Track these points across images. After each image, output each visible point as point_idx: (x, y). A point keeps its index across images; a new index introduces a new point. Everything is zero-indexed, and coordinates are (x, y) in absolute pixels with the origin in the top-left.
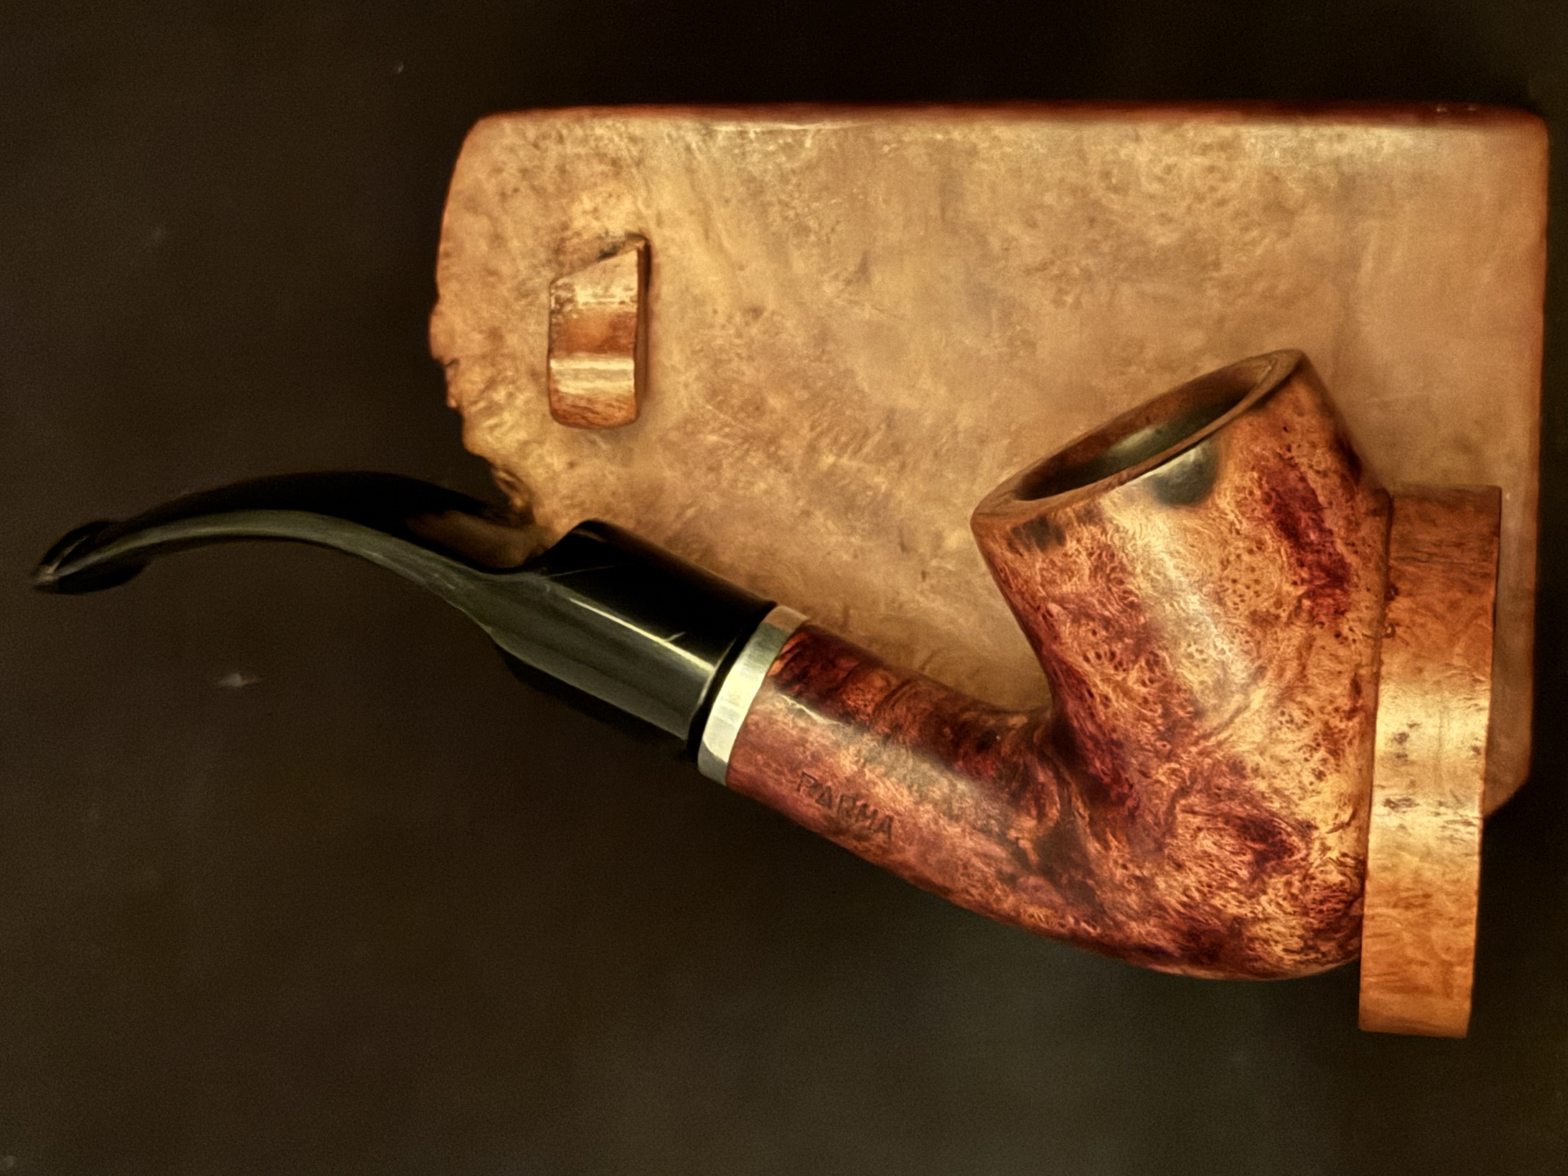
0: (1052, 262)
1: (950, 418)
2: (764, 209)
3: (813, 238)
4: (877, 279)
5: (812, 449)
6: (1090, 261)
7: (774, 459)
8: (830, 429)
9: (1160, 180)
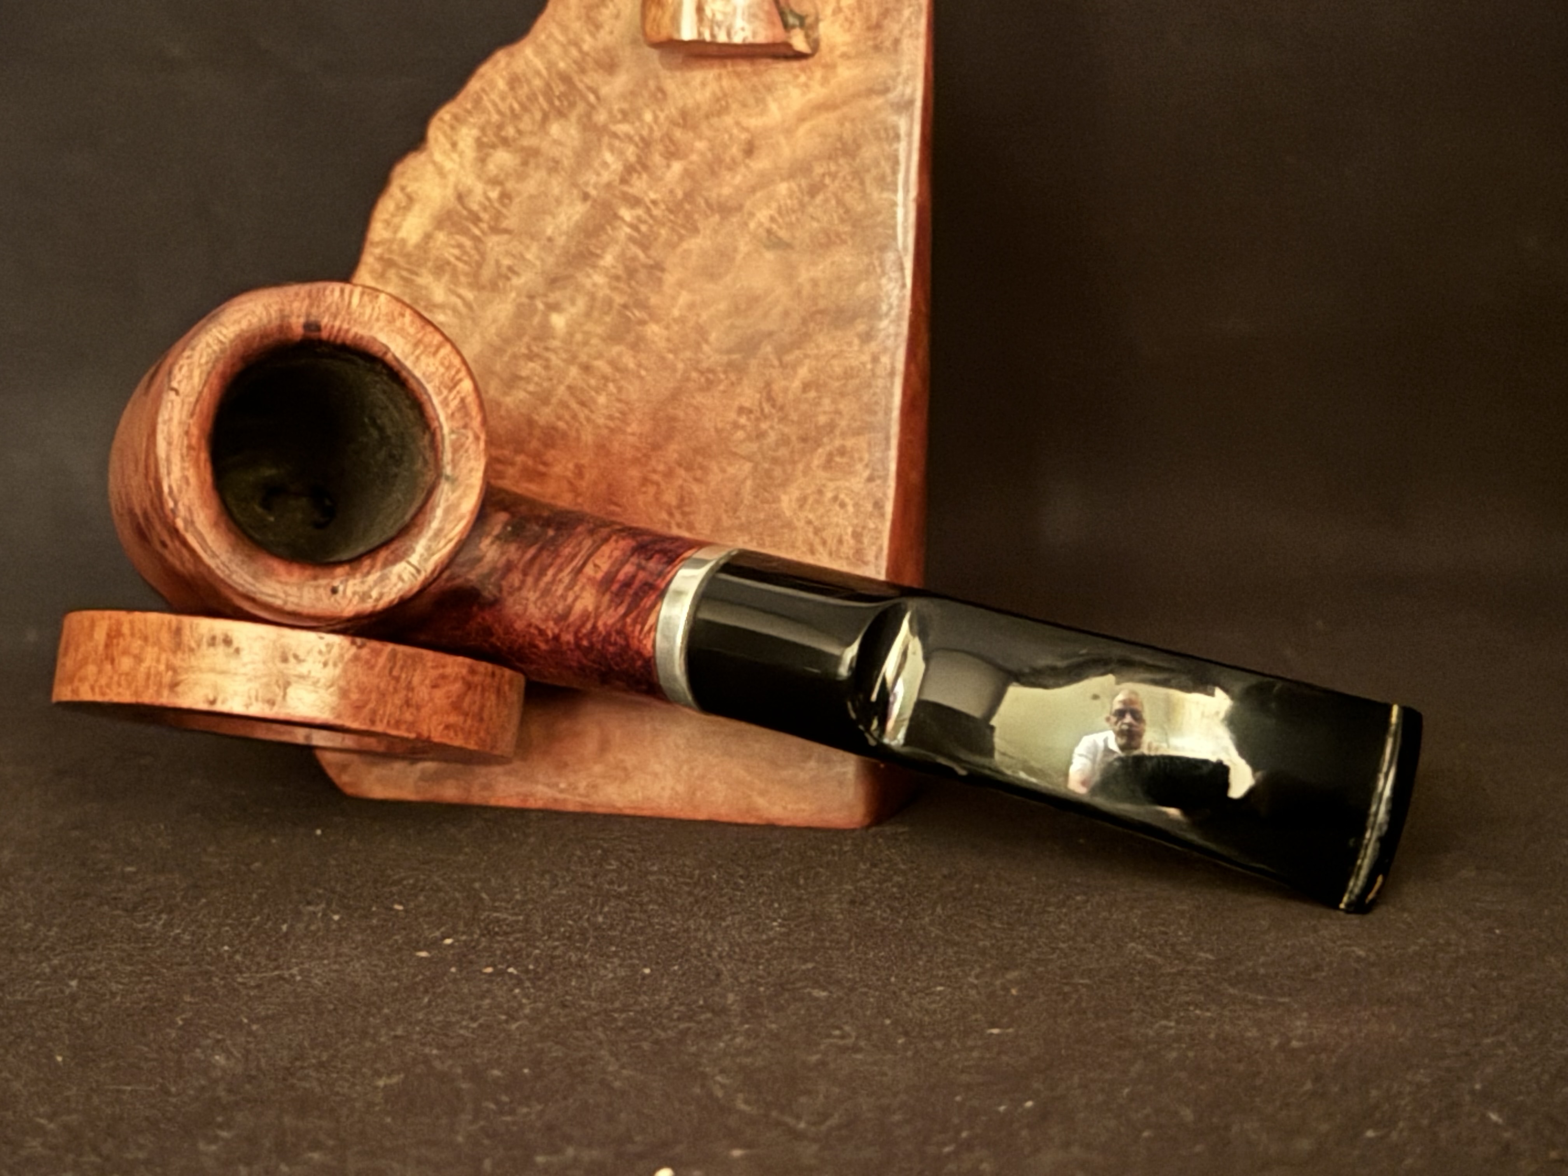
0: (773, 406)
1: (654, 317)
2: (831, 157)
3: (806, 199)
4: (769, 255)
5: (635, 202)
6: (772, 437)
7: (629, 169)
8: (651, 216)
9: (835, 498)
